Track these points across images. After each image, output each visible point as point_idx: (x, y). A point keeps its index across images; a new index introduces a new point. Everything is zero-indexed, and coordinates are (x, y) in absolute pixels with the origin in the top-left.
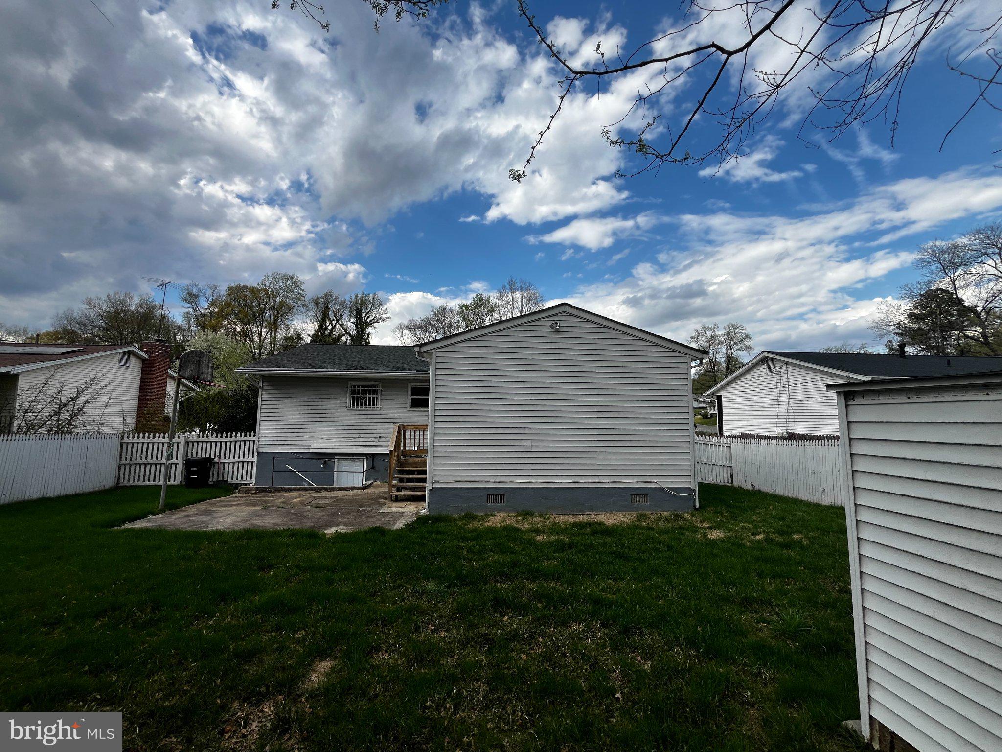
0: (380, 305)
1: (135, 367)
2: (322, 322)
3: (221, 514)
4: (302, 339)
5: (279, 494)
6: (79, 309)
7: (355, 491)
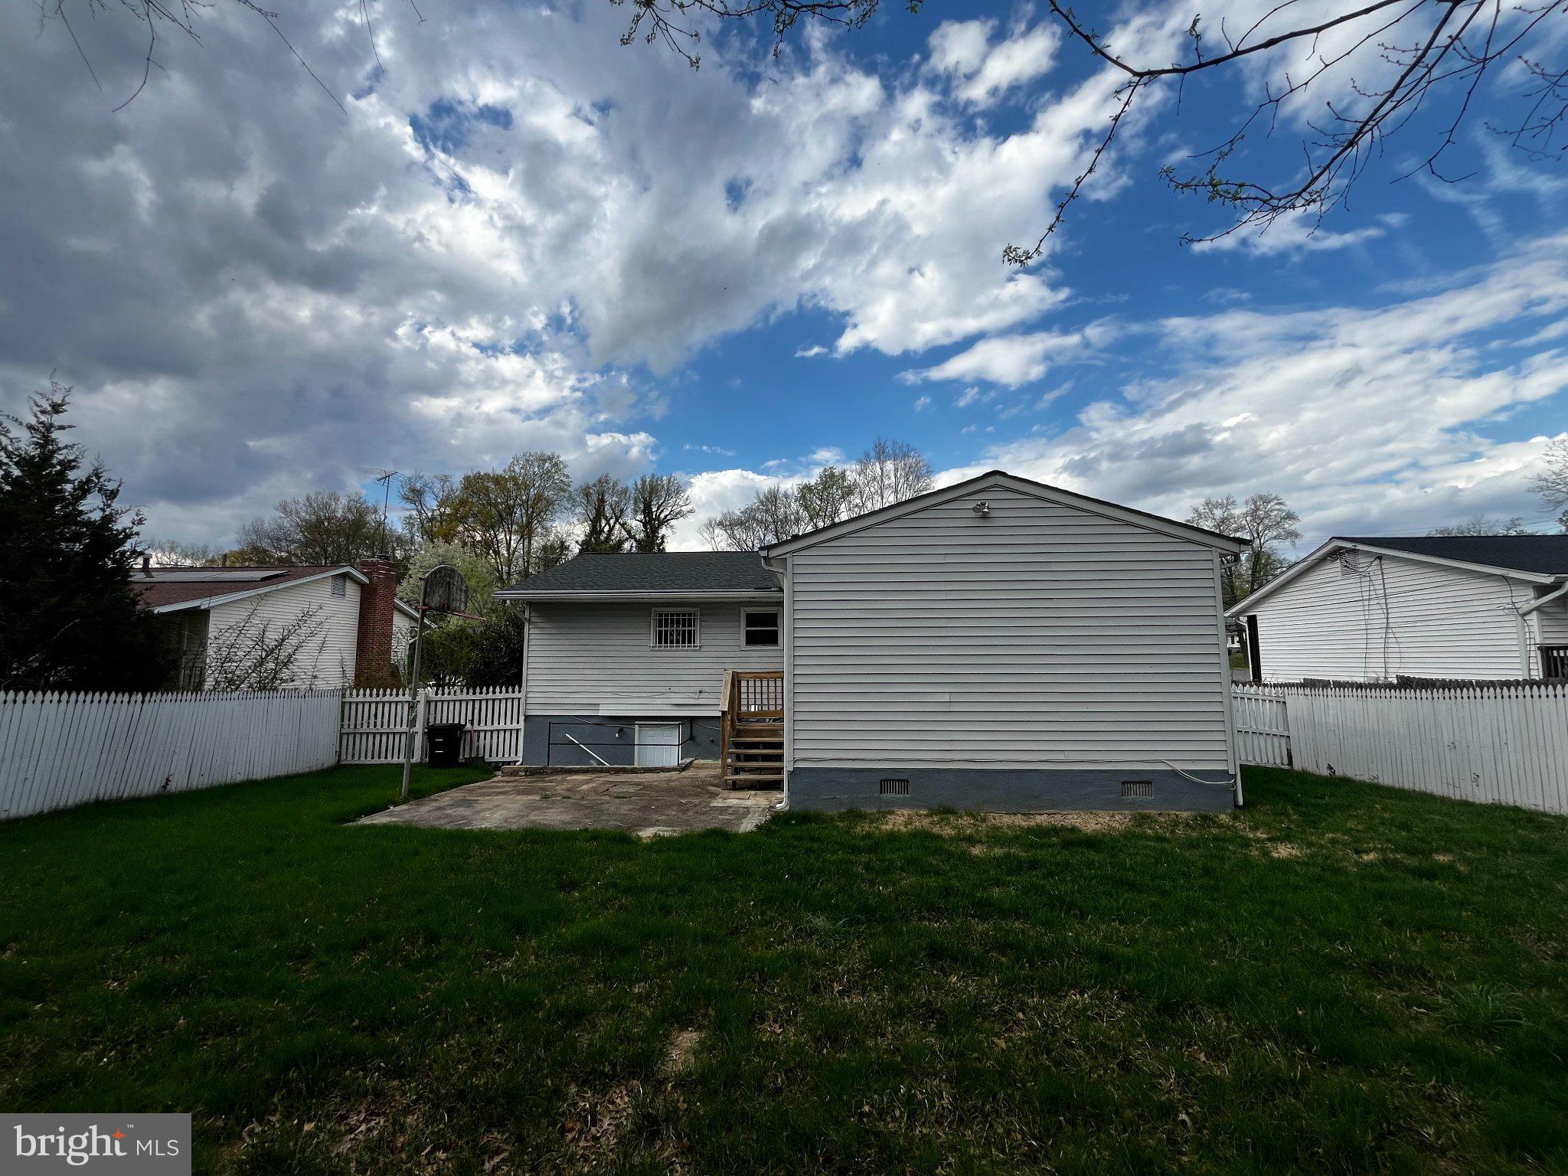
0: (678, 492)
1: (352, 593)
2: (595, 523)
3: (485, 806)
4: (567, 548)
5: (559, 778)
6: (271, 518)
7: (668, 774)
